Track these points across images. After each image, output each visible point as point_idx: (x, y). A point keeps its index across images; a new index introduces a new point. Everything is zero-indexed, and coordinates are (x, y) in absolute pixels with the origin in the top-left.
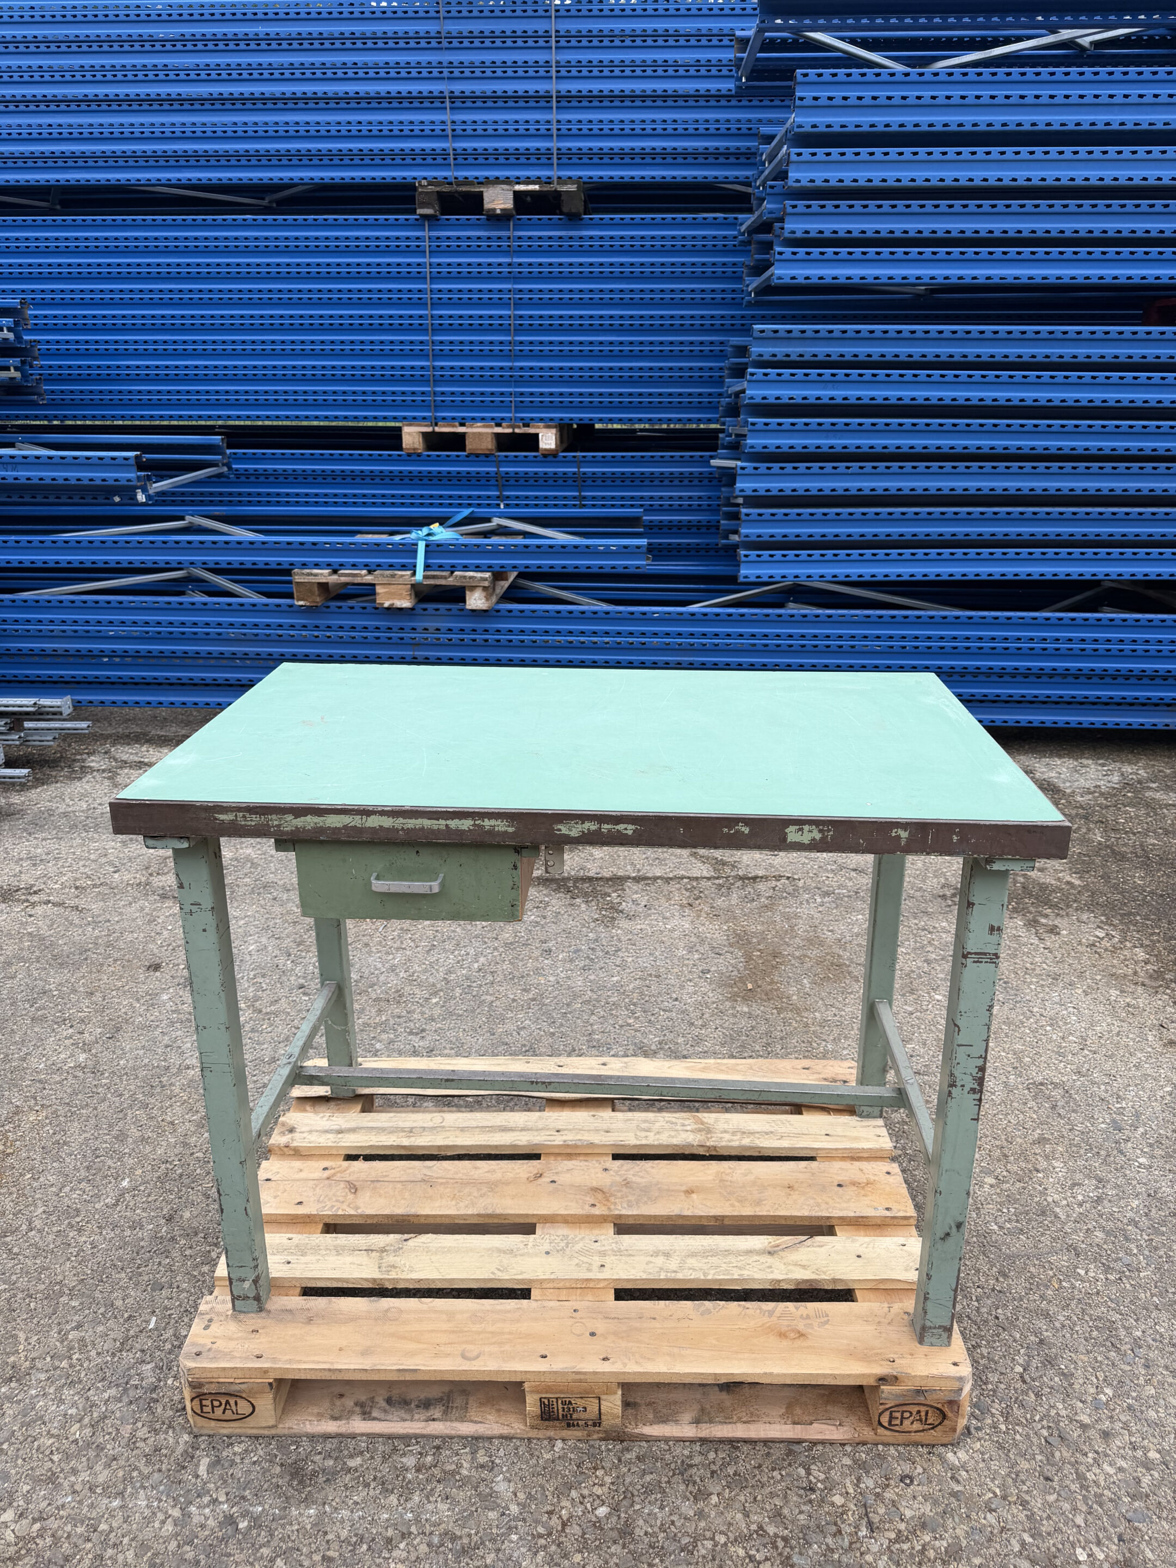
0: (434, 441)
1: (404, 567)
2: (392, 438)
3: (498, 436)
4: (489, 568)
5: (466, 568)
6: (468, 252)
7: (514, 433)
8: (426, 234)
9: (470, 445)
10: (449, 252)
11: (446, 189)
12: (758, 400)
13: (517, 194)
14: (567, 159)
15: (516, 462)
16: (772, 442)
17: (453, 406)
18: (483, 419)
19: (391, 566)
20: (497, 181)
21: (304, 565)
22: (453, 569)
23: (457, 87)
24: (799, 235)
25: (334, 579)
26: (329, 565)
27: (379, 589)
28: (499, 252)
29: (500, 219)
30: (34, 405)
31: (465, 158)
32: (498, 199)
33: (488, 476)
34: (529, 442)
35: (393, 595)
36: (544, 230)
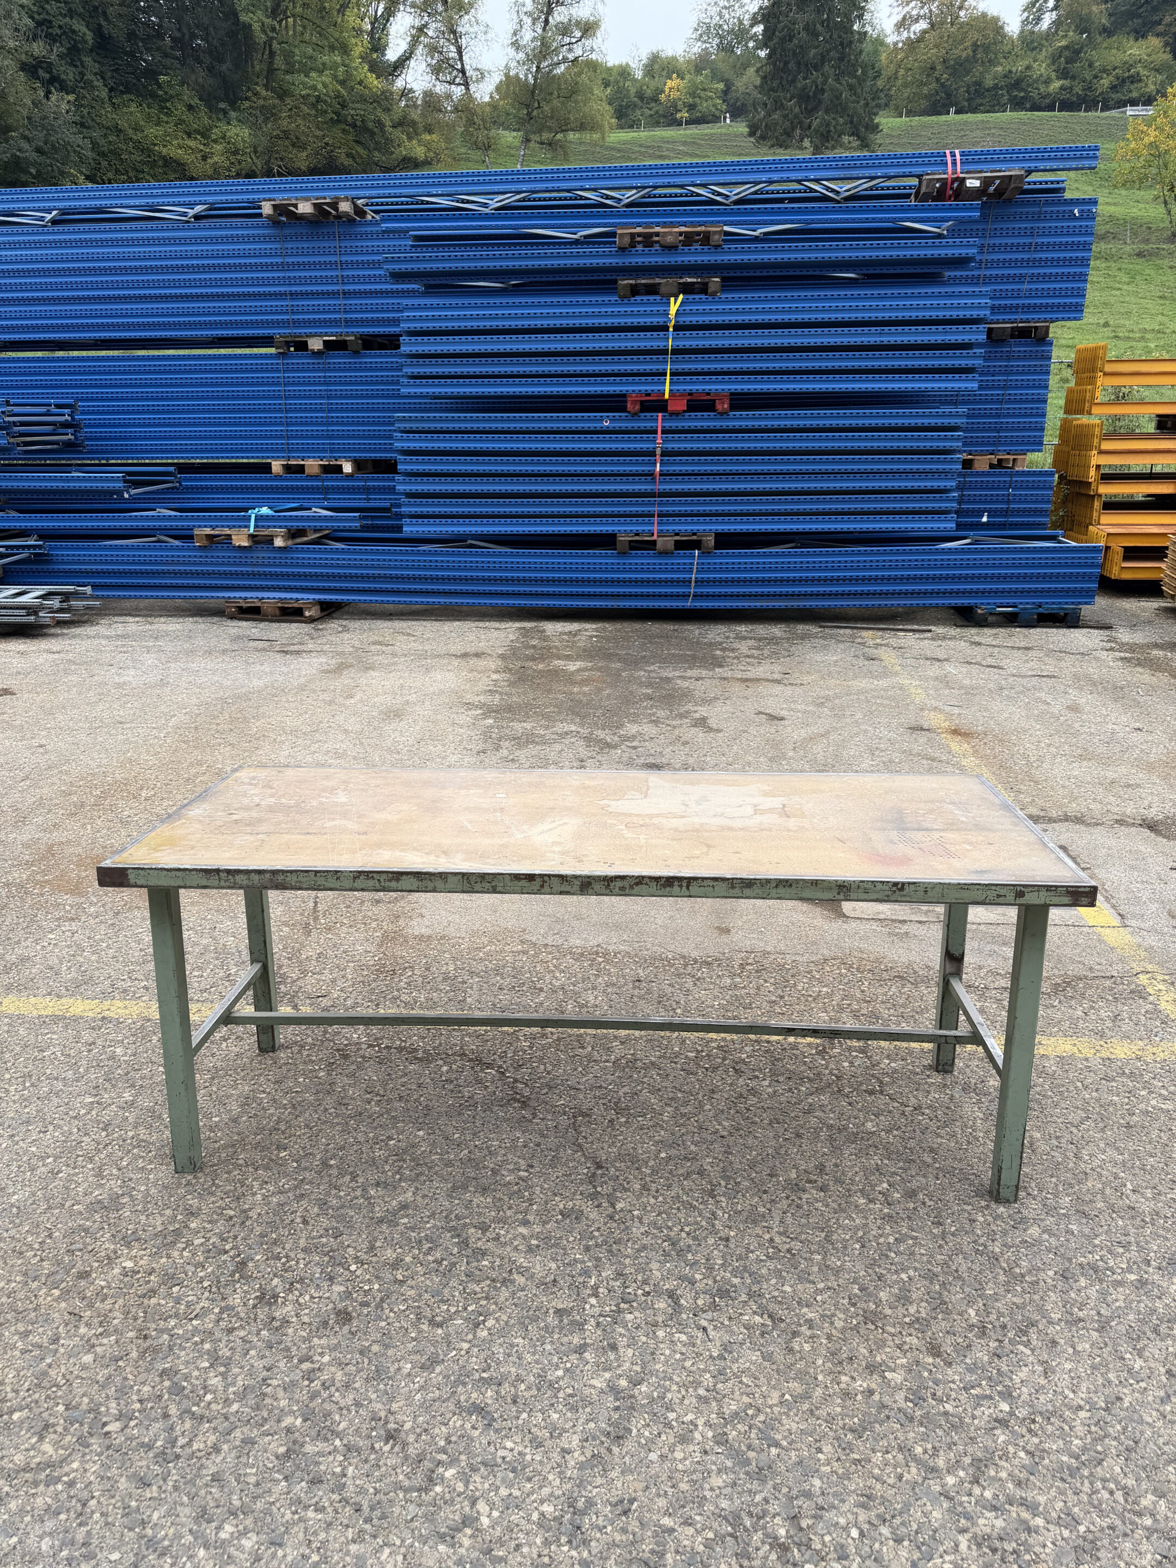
0: (288, 468)
1: (245, 527)
2: (267, 468)
3: (321, 466)
4: (286, 526)
5: (274, 527)
6: (303, 370)
7: (329, 465)
8: (280, 362)
9: (307, 471)
10: (293, 371)
11: (290, 339)
12: (401, 448)
13: (325, 342)
14: (348, 322)
15: (332, 480)
16: (403, 467)
17: (297, 450)
18: (314, 457)
19: (239, 527)
20: (315, 335)
21: (200, 526)
22: (268, 527)
23: (294, 289)
25: (213, 532)
26: (211, 526)
27: (234, 537)
28: (319, 370)
29: (318, 354)
30: (78, 452)
31: (297, 323)
32: (316, 344)
33: (318, 487)
34: (339, 469)
35: (241, 540)
36: (338, 359)
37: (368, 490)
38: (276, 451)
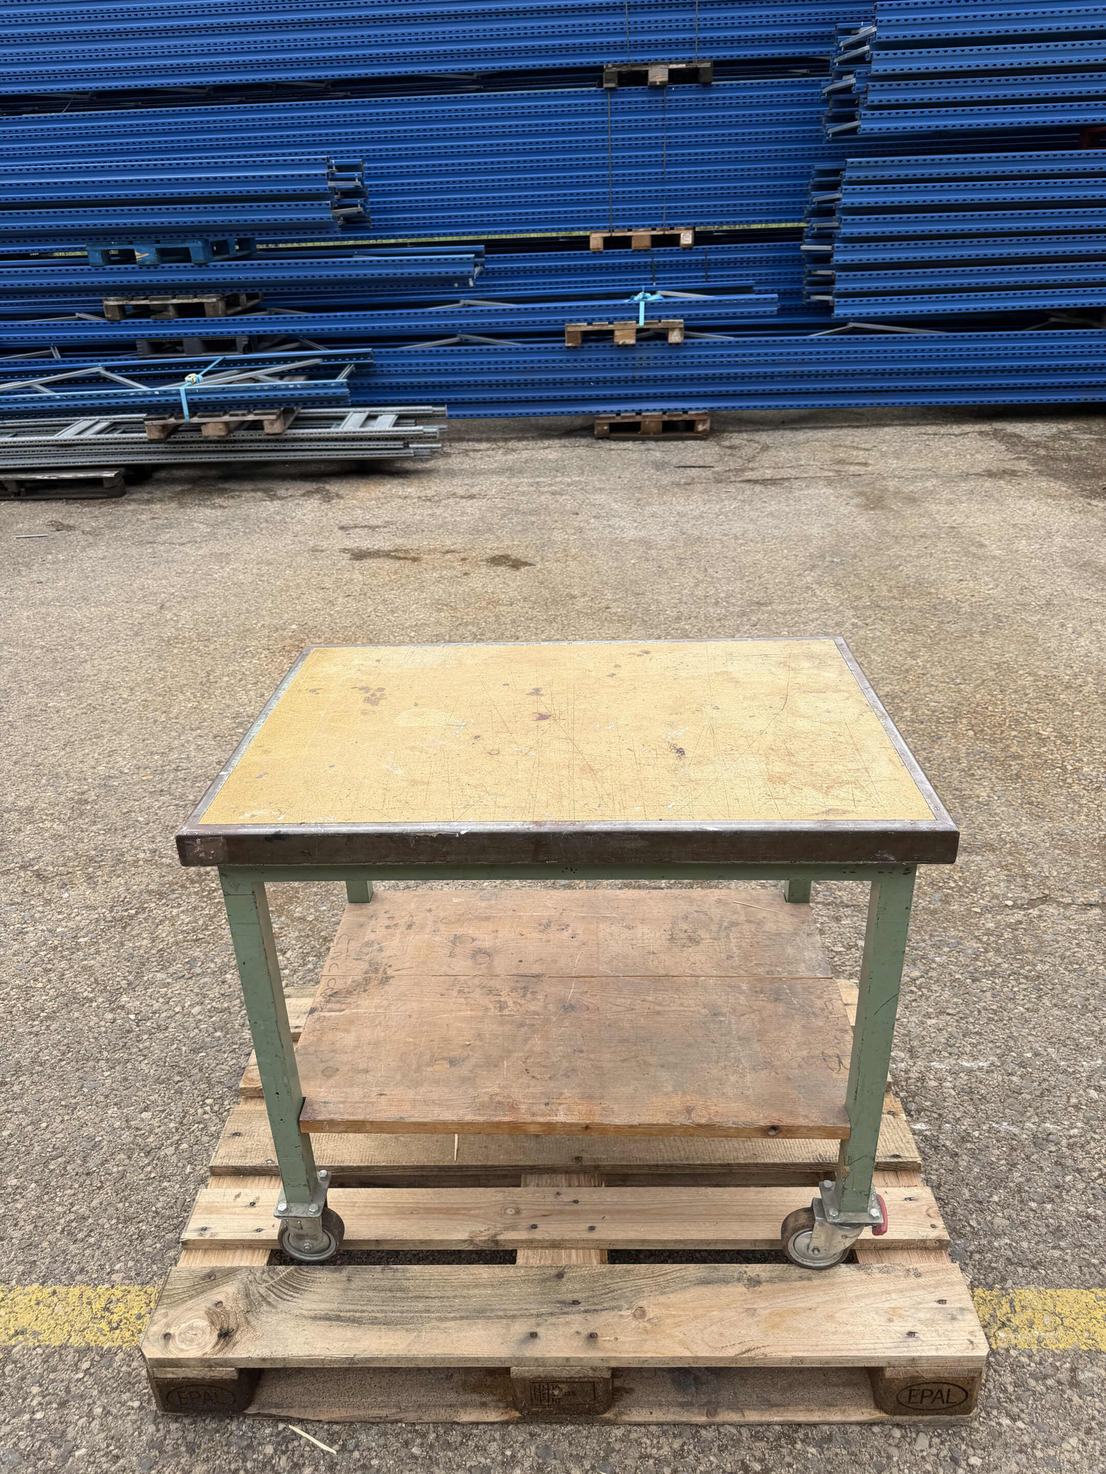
0: (609, 243)
1: (630, 318)
2: (583, 243)
3: (653, 236)
4: (682, 316)
5: (667, 317)
6: (636, 111)
7: (664, 235)
8: (609, 100)
9: (634, 244)
10: (623, 112)
11: (624, 69)
12: (849, 205)
13: (671, 71)
14: (705, 44)
15: (665, 254)
16: (856, 231)
17: (624, 218)
18: (643, 226)
19: (623, 319)
20: (656, 63)
21: (571, 321)
22: (660, 318)
24: (876, 103)
25: (590, 328)
26: (585, 320)
27: (617, 333)
28: (656, 111)
29: (659, 88)
30: (366, 229)
31: (637, 46)
32: (658, 75)
33: (646, 265)
34: (674, 240)
35: (625, 336)
36: (686, 95)
37: (706, 266)
38: (593, 220)
